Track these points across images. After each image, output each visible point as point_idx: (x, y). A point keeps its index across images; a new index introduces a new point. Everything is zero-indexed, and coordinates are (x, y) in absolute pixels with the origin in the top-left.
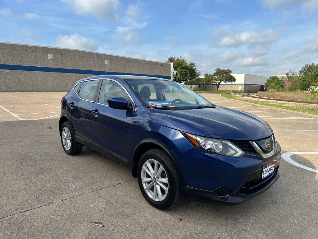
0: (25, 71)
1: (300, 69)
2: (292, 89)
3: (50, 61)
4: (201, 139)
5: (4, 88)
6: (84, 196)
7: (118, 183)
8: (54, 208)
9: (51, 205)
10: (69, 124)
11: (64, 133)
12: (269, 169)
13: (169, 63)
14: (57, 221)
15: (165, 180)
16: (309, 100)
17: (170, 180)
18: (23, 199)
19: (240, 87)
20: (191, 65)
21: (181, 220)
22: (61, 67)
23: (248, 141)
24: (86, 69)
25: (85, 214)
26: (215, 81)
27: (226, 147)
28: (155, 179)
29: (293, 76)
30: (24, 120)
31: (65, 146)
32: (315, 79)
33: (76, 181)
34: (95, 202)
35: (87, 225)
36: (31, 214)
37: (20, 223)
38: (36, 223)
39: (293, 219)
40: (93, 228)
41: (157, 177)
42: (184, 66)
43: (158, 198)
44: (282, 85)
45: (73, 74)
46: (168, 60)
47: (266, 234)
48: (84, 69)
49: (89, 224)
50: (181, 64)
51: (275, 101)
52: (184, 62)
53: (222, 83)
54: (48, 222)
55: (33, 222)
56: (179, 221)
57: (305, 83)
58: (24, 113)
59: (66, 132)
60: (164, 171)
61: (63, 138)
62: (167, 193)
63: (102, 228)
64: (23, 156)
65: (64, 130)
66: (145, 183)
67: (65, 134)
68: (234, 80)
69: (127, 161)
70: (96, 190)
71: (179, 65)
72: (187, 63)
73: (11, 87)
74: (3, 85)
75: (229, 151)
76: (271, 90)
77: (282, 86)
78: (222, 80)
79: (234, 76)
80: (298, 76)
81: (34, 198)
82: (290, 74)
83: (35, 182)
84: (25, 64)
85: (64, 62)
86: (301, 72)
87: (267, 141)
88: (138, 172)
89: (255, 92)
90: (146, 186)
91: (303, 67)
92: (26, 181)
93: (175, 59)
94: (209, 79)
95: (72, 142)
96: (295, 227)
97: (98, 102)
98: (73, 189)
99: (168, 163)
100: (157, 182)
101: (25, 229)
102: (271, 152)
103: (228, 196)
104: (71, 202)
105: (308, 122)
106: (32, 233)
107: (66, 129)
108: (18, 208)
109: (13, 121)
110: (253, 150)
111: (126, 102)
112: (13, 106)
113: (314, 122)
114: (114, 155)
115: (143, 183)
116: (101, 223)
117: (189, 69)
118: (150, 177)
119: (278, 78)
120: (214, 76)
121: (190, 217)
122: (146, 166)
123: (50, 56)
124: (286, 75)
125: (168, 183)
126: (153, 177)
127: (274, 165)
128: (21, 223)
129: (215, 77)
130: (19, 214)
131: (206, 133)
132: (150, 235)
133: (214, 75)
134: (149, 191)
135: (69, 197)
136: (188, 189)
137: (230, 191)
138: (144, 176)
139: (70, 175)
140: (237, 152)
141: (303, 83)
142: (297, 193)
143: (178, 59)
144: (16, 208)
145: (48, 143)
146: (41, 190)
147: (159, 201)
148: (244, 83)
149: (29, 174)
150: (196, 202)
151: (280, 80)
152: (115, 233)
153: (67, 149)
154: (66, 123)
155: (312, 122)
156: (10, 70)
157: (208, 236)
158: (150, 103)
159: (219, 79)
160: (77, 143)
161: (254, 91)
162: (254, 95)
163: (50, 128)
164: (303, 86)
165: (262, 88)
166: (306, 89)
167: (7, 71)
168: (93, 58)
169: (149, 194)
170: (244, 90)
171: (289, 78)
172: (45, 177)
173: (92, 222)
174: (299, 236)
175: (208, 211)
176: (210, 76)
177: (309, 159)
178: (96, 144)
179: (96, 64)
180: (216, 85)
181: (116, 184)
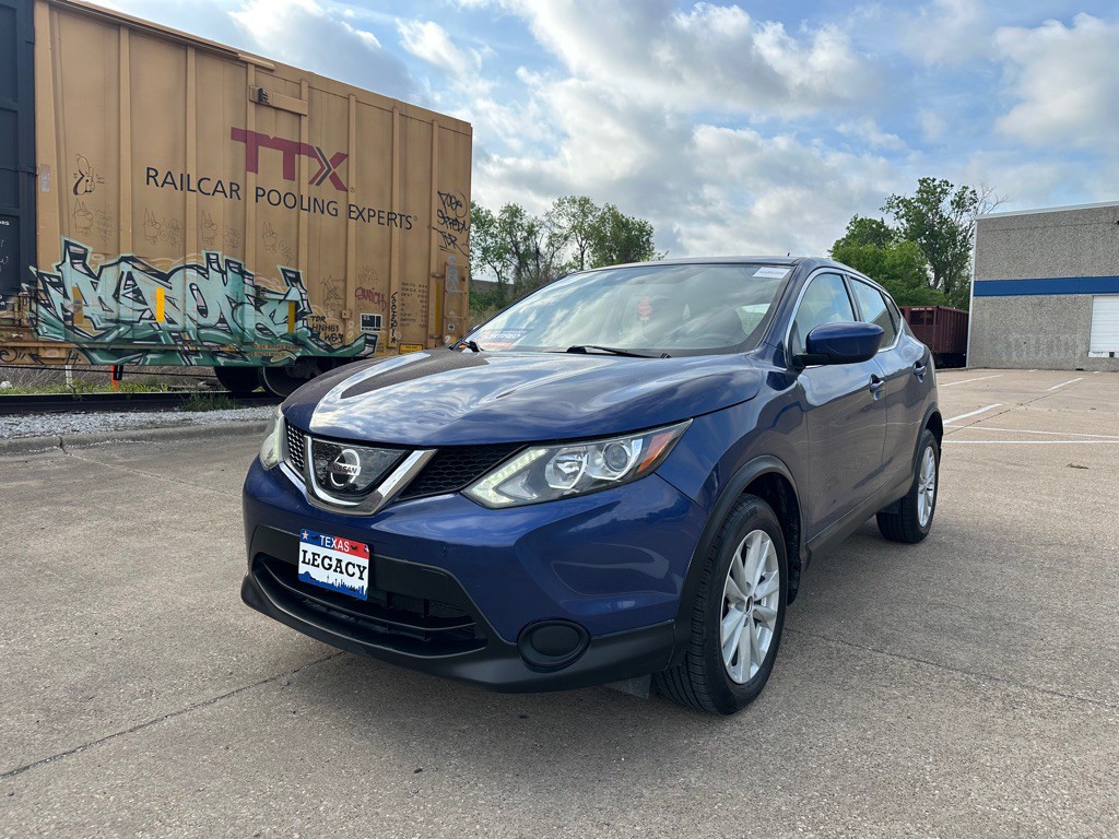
12: (339, 562)
127: (365, 563)
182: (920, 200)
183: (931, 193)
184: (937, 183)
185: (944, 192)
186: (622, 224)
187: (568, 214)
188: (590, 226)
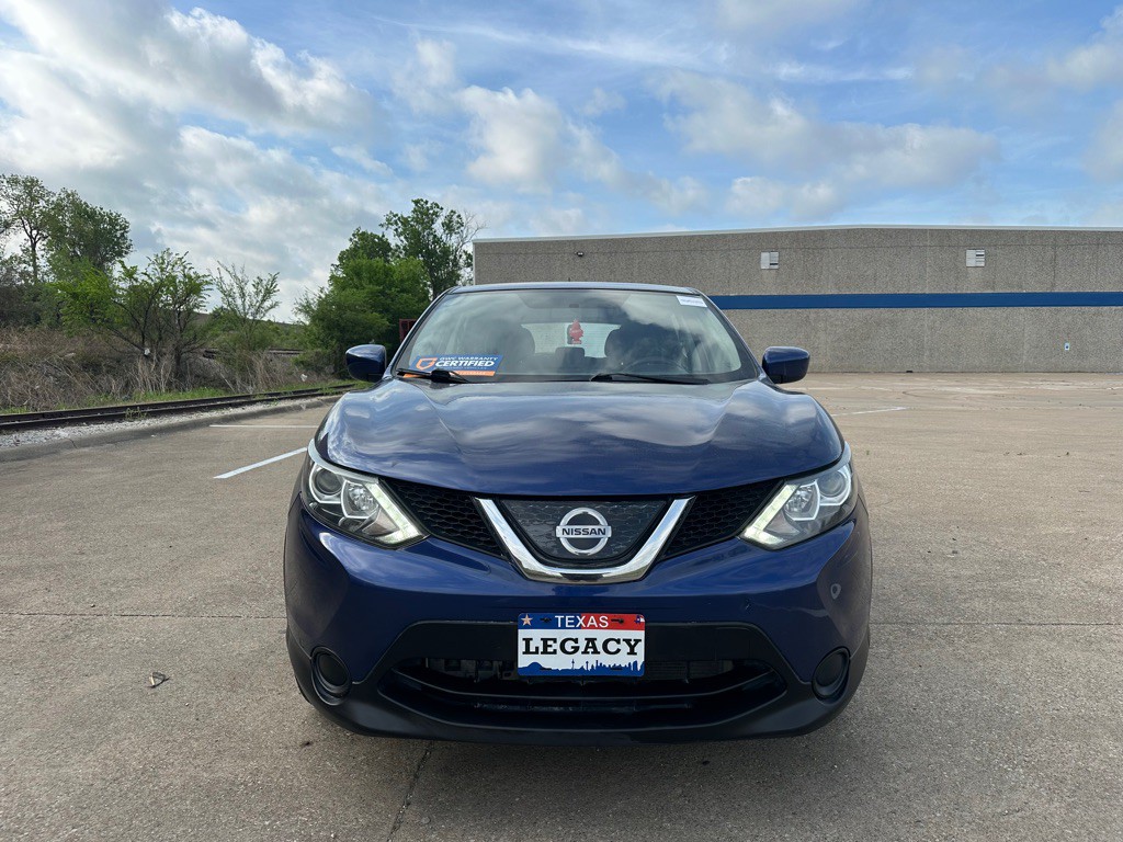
3: (766, 273)
6: (262, 621)
12: (590, 641)
24: (890, 290)
45: (840, 312)
48: (880, 292)
56: (296, 744)
63: (147, 689)
87: (584, 511)
116: (165, 680)
123: (766, 259)
140: (395, 529)
158: (422, 360)
168: (920, 246)
179: (928, 269)
182: (416, 220)
183: (425, 214)
184: (429, 205)
185: (435, 214)
186: (84, 214)
187: (8, 196)
188: (42, 213)
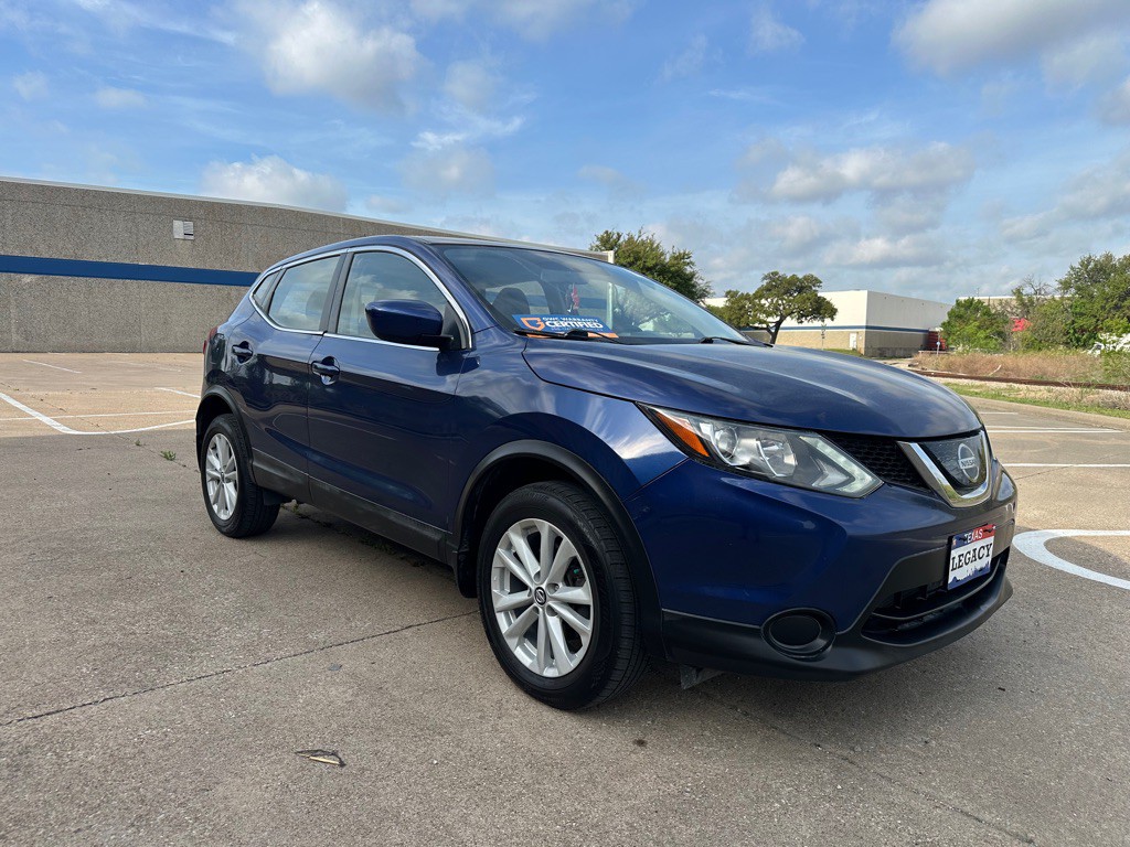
0: (91, 280)
1: (1063, 274)
2: (1033, 345)
3: (180, 243)
4: (715, 432)
5: (15, 337)
6: (274, 667)
7: (407, 624)
8: (158, 705)
9: (146, 696)
10: (230, 424)
11: (211, 458)
12: (974, 550)
13: (599, 253)
14: (165, 748)
15: (582, 594)
16: (1098, 377)
17: (599, 591)
18: (44, 675)
19: (853, 337)
20: (676, 258)
21: (641, 743)
22: (217, 267)
23: (892, 441)
25: (272, 723)
26: (762, 317)
27: (809, 457)
28: (544, 594)
29: (1038, 300)
30: (77, 433)
31: (215, 507)
32: (1117, 307)
33: (248, 619)
34: (316, 684)
35: (280, 761)
36: (66, 724)
37: (21, 754)
38: (81, 754)
39: (1071, 743)
40: (303, 769)
41: (549, 585)
42: (654, 262)
43: (552, 666)
44: (1001, 329)
46: (598, 243)
47: (971, 792)
49: (288, 758)
50: (641, 255)
51: (977, 383)
52: (652, 250)
53: (789, 322)
54: (128, 750)
55: (73, 748)
56: (632, 747)
57: (1081, 322)
58: (77, 413)
59: (220, 455)
60: (575, 559)
61: (208, 478)
62: (585, 641)
63: (338, 770)
64: (60, 539)
65: (215, 448)
66: (505, 611)
67: (216, 462)
68: (832, 312)
69: (437, 537)
70: (322, 646)
71: (637, 259)
72: (662, 254)
73: (39, 335)
74: (13, 330)
75: (821, 474)
76: (960, 349)
77: (1000, 334)
78: (789, 312)
79: (828, 299)
80: (1057, 297)
81: (84, 670)
82: (1028, 290)
83: (94, 621)
84: (92, 255)
85: (231, 248)
86: (1066, 285)
87: (962, 445)
88: (478, 575)
89: (907, 354)
90: (510, 623)
91: (1072, 268)
92: (61, 617)
93: (622, 240)
94: (740, 309)
95: (241, 488)
96: (1081, 768)
97: (336, 333)
98: (233, 643)
99: (589, 528)
100: (550, 603)
101: (40, 773)
102: (980, 489)
103: (820, 642)
104: (224, 686)
105: (1101, 442)
106: (62, 788)
107: (220, 441)
108: (20, 702)
109: (35, 438)
110: (914, 477)
111: (437, 319)
112: (42, 393)
113: (1120, 442)
114: (392, 518)
115: (497, 615)
116: (334, 754)
117: (670, 272)
118: (523, 587)
119: (986, 304)
120: (761, 297)
121: (676, 736)
122: (510, 546)
123: (179, 228)
124: (1014, 294)
125: (591, 604)
126: (533, 588)
127: (991, 540)
128: (26, 751)
129: (763, 301)
130: (22, 723)
131: (730, 409)
132: (520, 794)
133: (759, 295)
134: (520, 644)
135: (218, 670)
136: (667, 619)
137: (827, 625)
138: (502, 589)
139: (227, 599)
140: (851, 478)
141: (1073, 322)
142: (1077, 657)
143: (631, 239)
144: (13, 705)
145: (156, 501)
146: (113, 645)
147: (557, 675)
148: (864, 324)
149: (74, 594)
150: (699, 670)
151: (993, 311)
152: (384, 788)
153: (224, 516)
154: (220, 421)
155: (1113, 441)
156: (38, 276)
157: (746, 797)
158: (524, 320)
159: (778, 309)
160: (260, 490)
161: (902, 353)
162: (903, 365)
163: (169, 457)
164: (1075, 332)
165: (930, 342)
166: (1085, 346)
167: (27, 279)
168: (335, 234)
169: (519, 653)
170: (866, 348)
171: (1023, 304)
172: (132, 606)
173: (300, 750)
174: (1098, 798)
175: (747, 714)
176: (747, 297)
177: (1116, 552)
178: (327, 486)
180: (768, 329)
181: (399, 628)
